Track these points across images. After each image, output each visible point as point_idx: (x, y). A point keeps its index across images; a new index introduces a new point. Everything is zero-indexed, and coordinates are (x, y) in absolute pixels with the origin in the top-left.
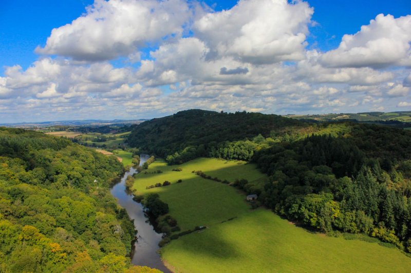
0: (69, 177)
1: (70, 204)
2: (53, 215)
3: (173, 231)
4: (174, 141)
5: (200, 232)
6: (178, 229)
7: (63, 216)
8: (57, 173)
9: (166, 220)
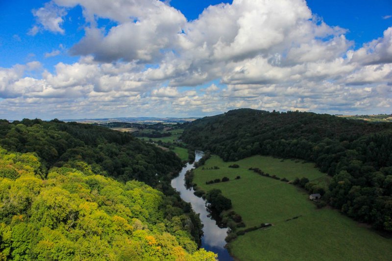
0: (134, 169)
1: (142, 196)
2: (127, 206)
3: (239, 227)
4: (227, 139)
5: (265, 229)
6: (243, 225)
7: (137, 207)
8: (124, 166)
9: (230, 215)
